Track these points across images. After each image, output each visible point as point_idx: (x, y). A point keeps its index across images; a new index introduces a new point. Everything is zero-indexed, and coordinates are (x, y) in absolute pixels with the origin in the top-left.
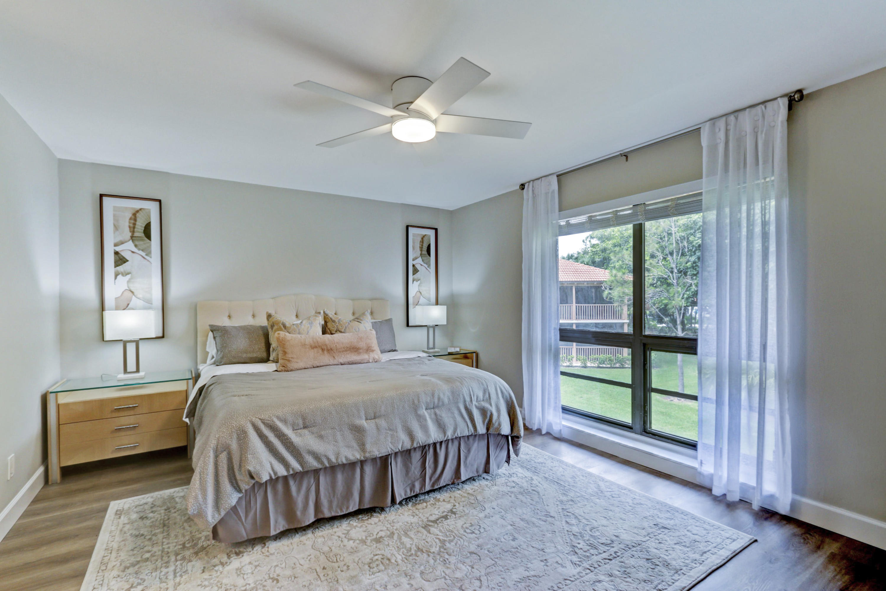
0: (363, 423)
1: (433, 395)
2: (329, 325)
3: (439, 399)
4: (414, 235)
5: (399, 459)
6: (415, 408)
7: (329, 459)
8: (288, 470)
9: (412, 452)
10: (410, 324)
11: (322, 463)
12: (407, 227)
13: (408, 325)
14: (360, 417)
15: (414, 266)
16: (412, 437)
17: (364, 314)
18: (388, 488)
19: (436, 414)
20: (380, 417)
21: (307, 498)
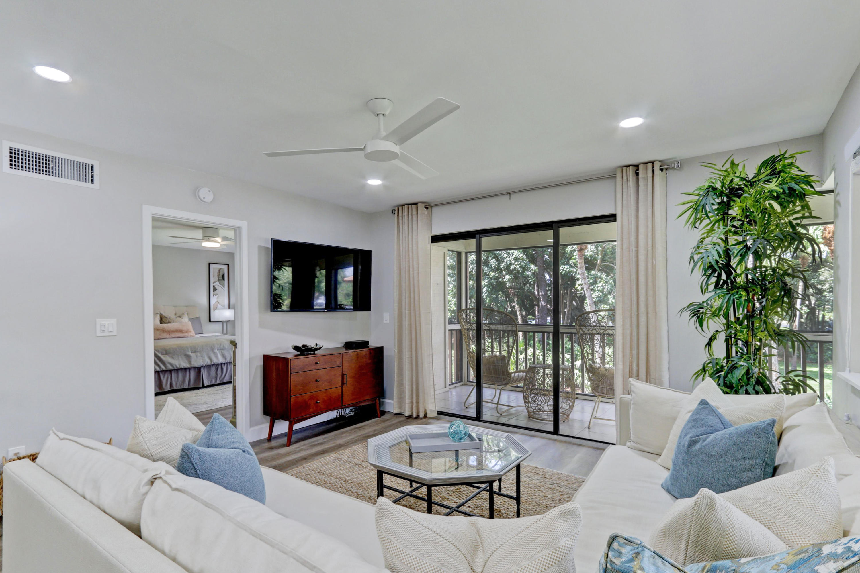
0: (190, 353)
1: (221, 345)
2: (163, 319)
3: (223, 346)
4: (214, 268)
5: (206, 370)
6: (212, 349)
7: (176, 366)
8: (160, 369)
9: (211, 366)
10: (212, 320)
11: (174, 367)
12: (209, 264)
13: (210, 321)
14: (189, 351)
15: (214, 286)
16: (211, 359)
17: (183, 314)
18: (200, 380)
19: (222, 352)
20: (197, 352)
21: (167, 381)
